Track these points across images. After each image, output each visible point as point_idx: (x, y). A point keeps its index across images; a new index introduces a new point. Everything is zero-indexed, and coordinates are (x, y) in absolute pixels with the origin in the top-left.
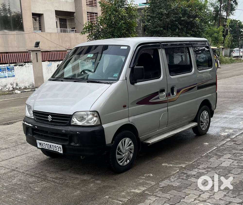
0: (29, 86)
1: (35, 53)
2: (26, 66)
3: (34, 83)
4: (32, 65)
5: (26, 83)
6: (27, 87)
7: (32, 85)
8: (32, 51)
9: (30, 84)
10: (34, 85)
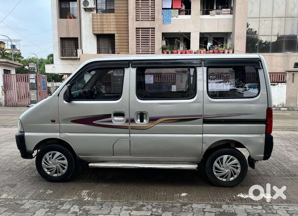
0: (278, 105)
1: (292, 73)
2: (278, 86)
3: (285, 102)
4: (286, 86)
5: (276, 102)
6: (276, 106)
7: (282, 105)
8: (288, 71)
9: (280, 103)
10: (284, 105)
